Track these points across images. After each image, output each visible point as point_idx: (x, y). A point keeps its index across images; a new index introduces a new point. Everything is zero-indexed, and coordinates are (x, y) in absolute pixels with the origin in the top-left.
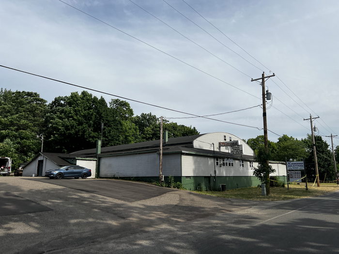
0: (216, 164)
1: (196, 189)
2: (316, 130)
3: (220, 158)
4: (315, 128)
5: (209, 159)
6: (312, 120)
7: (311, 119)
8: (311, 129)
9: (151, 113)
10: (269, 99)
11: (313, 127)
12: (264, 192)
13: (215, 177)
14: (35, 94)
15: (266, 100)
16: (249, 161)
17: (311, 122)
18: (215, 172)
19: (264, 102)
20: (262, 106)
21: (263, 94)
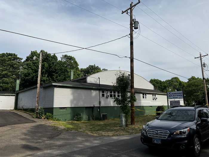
0: (101, 95)
1: (72, 119)
2: (206, 66)
3: (107, 90)
4: (204, 64)
5: (92, 91)
6: (202, 57)
7: (200, 57)
8: (201, 66)
9: (95, 65)
10: (136, 28)
11: (203, 63)
12: (122, 123)
13: (99, 107)
14: (14, 54)
15: (133, 29)
16: (141, 93)
17: (201, 59)
18: (100, 103)
19: (132, 31)
20: (130, 36)
21: (131, 24)
